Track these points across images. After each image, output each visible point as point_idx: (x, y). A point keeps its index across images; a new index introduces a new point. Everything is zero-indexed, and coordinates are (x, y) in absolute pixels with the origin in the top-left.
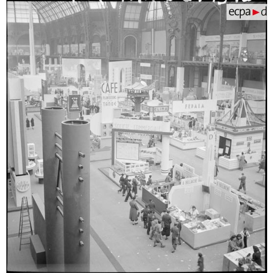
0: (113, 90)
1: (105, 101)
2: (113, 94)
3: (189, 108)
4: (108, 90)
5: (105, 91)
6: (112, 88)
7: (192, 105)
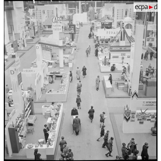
0: (59, 21)
1: (55, 28)
2: (59, 24)
3: (109, 34)
4: (56, 21)
5: (54, 22)
6: (58, 20)
7: (112, 32)
